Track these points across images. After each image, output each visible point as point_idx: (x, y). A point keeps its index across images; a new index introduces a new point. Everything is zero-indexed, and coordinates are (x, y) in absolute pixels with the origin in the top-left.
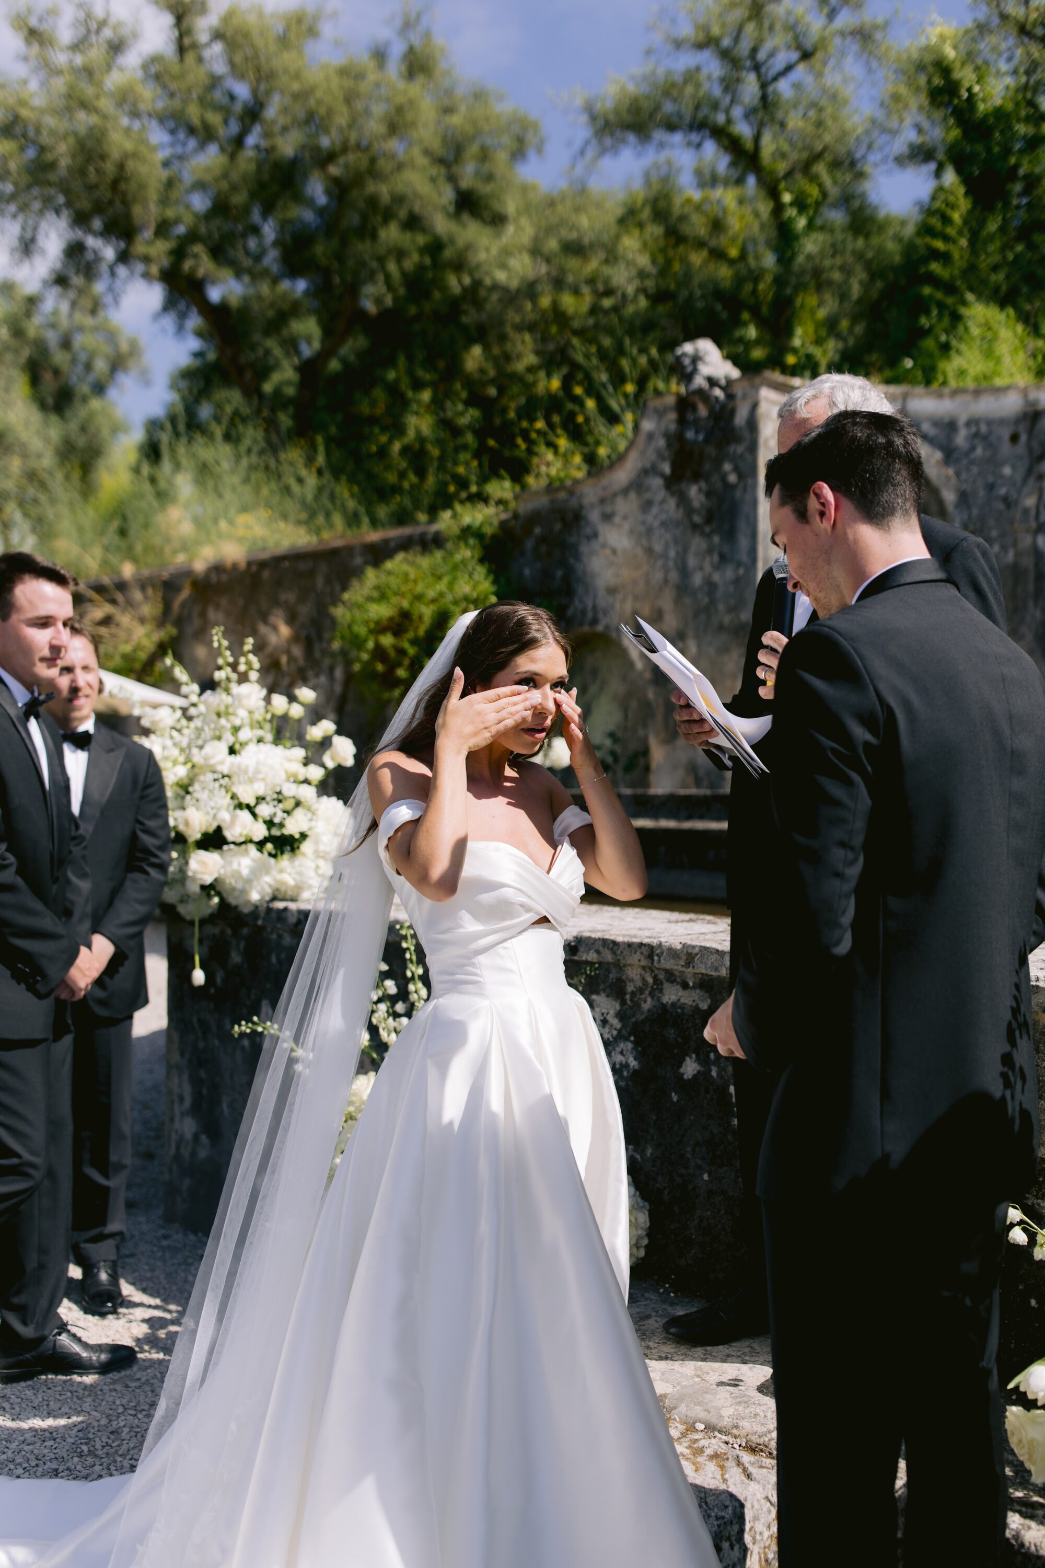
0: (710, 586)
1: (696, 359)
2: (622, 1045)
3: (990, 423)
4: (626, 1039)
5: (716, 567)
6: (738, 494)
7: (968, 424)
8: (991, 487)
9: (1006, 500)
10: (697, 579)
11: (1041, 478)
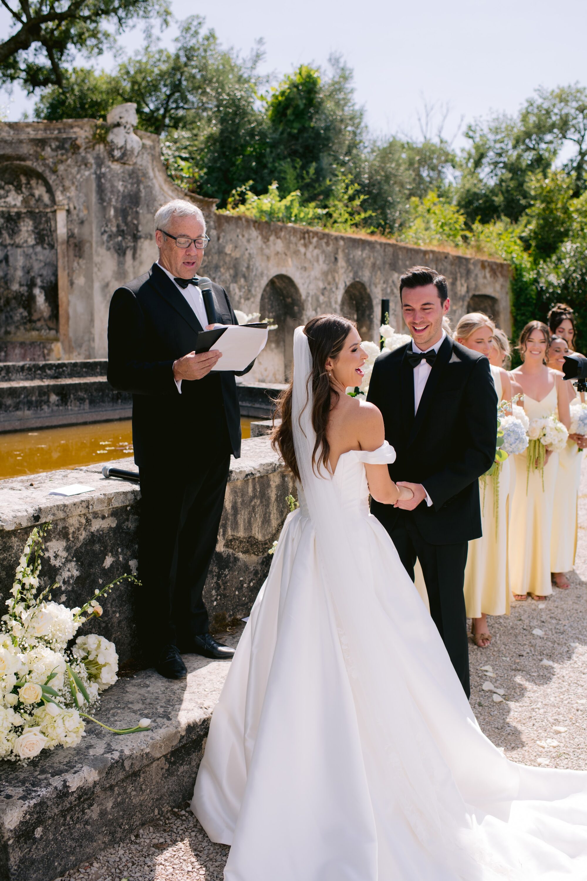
2: (69, 566)
4: (71, 561)
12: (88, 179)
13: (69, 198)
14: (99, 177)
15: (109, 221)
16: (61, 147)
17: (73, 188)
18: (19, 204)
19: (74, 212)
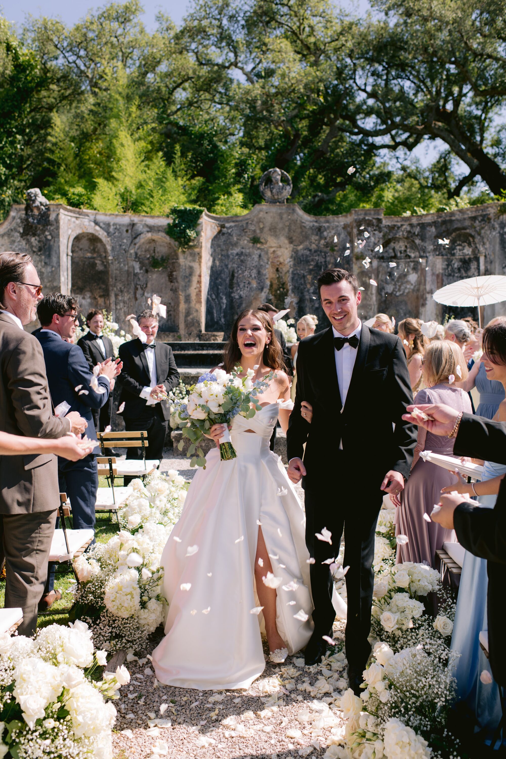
1: (36, 196)
3: (120, 225)
5: (43, 267)
6: (52, 243)
7: (114, 225)
8: (121, 245)
9: (124, 250)
11: (135, 244)
12: (494, 237)
13: (486, 249)
14: (502, 235)
16: (483, 220)
17: (488, 243)
18: (470, 253)
19: (488, 256)
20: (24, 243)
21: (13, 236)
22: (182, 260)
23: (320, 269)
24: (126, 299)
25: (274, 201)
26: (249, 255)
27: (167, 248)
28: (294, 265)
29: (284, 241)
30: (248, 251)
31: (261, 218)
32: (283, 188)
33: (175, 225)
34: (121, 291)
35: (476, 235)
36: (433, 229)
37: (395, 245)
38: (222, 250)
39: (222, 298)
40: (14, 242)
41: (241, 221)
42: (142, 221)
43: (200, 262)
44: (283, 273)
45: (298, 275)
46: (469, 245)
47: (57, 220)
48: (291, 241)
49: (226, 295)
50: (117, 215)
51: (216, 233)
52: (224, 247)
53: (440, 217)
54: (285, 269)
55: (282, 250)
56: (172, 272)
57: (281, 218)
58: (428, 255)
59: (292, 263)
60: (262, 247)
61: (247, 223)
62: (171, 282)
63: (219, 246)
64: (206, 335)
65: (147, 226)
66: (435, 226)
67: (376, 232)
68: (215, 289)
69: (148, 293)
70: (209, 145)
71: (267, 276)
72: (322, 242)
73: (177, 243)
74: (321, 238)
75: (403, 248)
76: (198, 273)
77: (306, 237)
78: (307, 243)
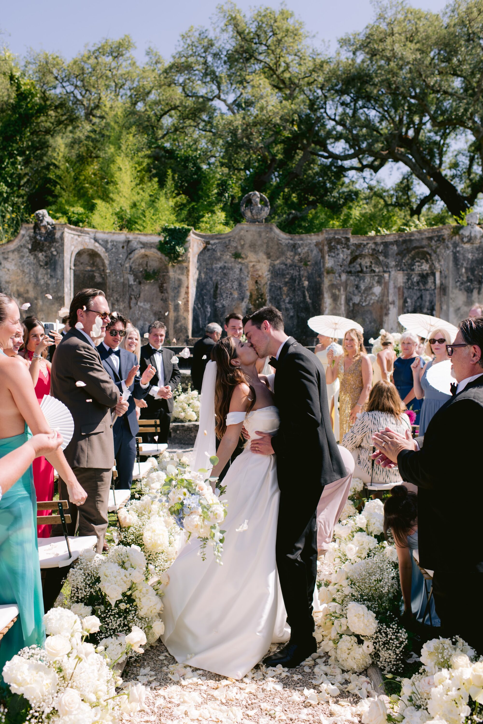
0: (47, 285)
1: (43, 216)
3: (116, 242)
5: (49, 279)
6: (57, 258)
7: (111, 242)
8: (117, 260)
9: (121, 264)
10: (42, 282)
11: (130, 259)
12: (448, 255)
13: (441, 265)
14: (455, 254)
15: (462, 275)
16: (438, 240)
17: (442, 261)
18: (427, 269)
19: (443, 272)
20: (32, 257)
21: (22, 252)
22: (171, 273)
23: (295, 282)
24: (121, 307)
25: (253, 221)
26: (231, 269)
27: (158, 263)
28: (272, 278)
29: (262, 256)
30: (230, 265)
31: (242, 236)
32: (261, 209)
33: (166, 242)
34: (118, 301)
35: (433, 254)
36: (395, 247)
37: (361, 261)
38: (207, 264)
39: (206, 307)
40: (23, 257)
41: (224, 238)
42: (136, 238)
43: (188, 275)
44: (262, 285)
45: (275, 286)
46: (427, 261)
47: (62, 238)
48: (269, 256)
49: (210, 304)
50: (114, 233)
51: (201, 249)
52: (209, 262)
53: (401, 237)
54: (263, 282)
55: (261, 264)
56: (162, 284)
57: (260, 236)
58: (390, 270)
59: (269, 276)
60: (243, 262)
61: (230, 240)
62: (162, 292)
63: (204, 260)
64: (192, 340)
65: (141, 243)
66: (397, 245)
67: (345, 250)
68: (201, 299)
69: (141, 302)
70: (193, 167)
71: (247, 288)
72: (297, 257)
73: (167, 258)
74: (296, 254)
75: (368, 264)
76: (186, 285)
77: (283, 253)
78: (283, 258)
